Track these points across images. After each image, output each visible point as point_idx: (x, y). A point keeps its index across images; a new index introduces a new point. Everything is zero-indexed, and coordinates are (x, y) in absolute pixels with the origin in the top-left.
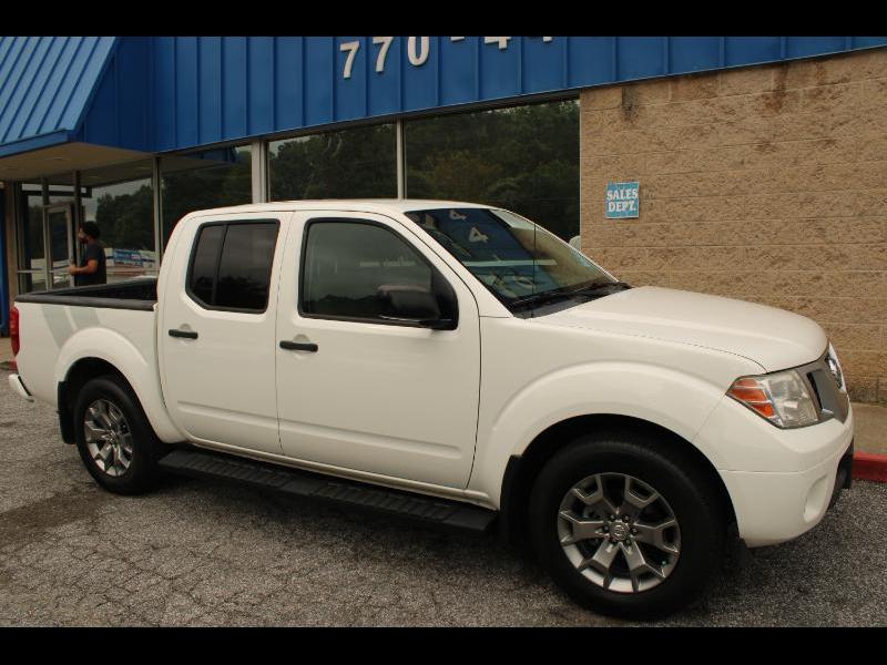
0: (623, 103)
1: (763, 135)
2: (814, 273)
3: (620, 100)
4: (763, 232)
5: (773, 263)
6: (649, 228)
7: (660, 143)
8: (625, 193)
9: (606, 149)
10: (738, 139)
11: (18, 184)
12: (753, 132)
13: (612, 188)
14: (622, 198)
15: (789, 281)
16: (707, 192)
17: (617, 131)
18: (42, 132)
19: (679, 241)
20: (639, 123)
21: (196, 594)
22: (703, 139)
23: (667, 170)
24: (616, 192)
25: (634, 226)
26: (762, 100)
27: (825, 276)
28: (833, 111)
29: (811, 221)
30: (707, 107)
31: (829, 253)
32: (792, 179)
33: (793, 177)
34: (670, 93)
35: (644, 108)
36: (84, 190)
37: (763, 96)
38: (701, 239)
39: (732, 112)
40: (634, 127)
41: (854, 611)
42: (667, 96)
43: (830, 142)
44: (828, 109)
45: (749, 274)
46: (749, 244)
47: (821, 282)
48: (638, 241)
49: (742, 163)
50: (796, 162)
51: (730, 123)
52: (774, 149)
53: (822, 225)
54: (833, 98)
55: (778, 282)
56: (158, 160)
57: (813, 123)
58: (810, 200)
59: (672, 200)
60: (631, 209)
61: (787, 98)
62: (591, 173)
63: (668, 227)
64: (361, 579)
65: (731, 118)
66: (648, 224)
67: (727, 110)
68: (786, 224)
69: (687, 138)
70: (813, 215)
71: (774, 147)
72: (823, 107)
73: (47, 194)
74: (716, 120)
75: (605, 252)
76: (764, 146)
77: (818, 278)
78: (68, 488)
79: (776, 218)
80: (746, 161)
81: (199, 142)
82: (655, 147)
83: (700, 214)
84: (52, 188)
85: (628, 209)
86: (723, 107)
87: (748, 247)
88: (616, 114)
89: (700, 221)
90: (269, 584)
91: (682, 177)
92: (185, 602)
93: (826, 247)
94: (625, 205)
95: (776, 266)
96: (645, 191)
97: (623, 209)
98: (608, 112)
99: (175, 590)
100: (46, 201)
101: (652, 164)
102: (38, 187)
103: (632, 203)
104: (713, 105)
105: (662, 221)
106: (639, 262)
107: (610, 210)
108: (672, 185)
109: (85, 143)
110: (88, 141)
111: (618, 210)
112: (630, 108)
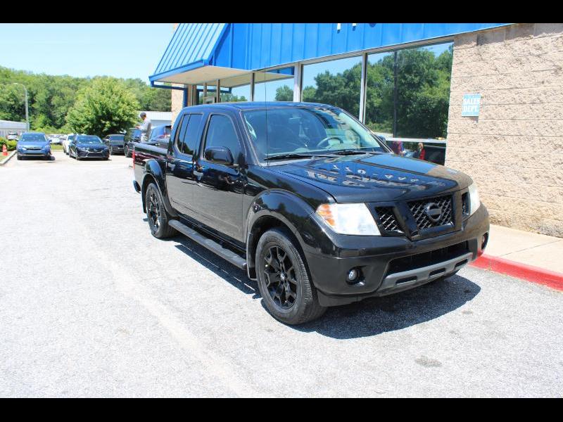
0: (477, 44)
1: (558, 63)
3: (476, 42)
4: (551, 128)
5: (555, 149)
6: (485, 123)
7: (496, 70)
8: (473, 101)
9: (465, 73)
10: (542, 67)
12: (551, 61)
13: (467, 97)
14: (472, 103)
16: (519, 101)
17: (472, 61)
19: (500, 132)
20: (486, 56)
22: (521, 66)
23: (498, 87)
24: (469, 100)
25: (476, 121)
30: (526, 46)
34: (504, 37)
35: (489, 47)
38: (513, 131)
39: (540, 48)
42: (503, 39)
45: (539, 155)
46: (542, 136)
48: (478, 131)
49: (543, 82)
51: (539, 56)
55: (557, 161)
56: (254, 75)
59: (500, 105)
60: (476, 111)
62: (456, 87)
63: (496, 123)
65: (540, 52)
66: (484, 120)
67: (538, 47)
69: (512, 66)
74: (530, 54)
75: (460, 136)
76: (558, 71)
79: (560, 119)
80: (545, 81)
82: (493, 71)
83: (514, 115)
85: (474, 110)
86: (535, 45)
87: (541, 138)
88: (473, 50)
89: (514, 119)
91: (506, 91)
94: (473, 108)
95: (557, 151)
96: (485, 99)
97: (471, 111)
98: (468, 50)
101: (490, 83)
103: (476, 107)
104: (529, 44)
105: (493, 119)
106: (478, 144)
107: (465, 111)
108: (500, 96)
109: (213, 66)
110: (215, 65)
111: (469, 111)
112: (481, 47)
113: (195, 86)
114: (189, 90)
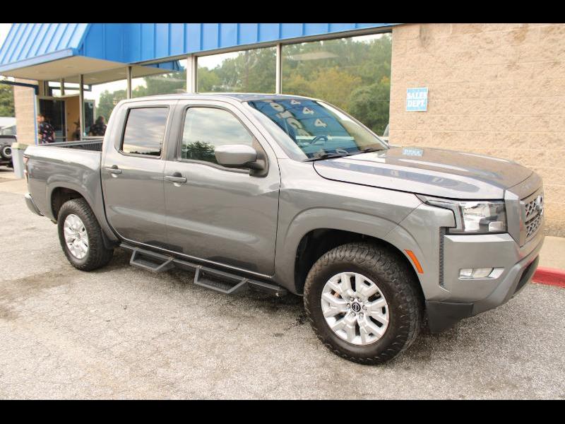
0: (420, 36)
1: (511, 58)
2: (539, 151)
3: (418, 34)
4: (507, 123)
5: (513, 143)
6: (433, 118)
7: (443, 63)
8: (418, 95)
9: (407, 65)
10: (494, 60)
11: (46, 82)
12: (504, 56)
13: (411, 91)
14: (417, 98)
15: (523, 156)
16: (471, 96)
17: (415, 54)
18: (59, 49)
19: (451, 127)
20: (431, 48)
21: (121, 330)
22: (471, 60)
23: (446, 81)
24: (413, 94)
25: (424, 117)
26: (512, 34)
27: (547, 154)
28: (559, 42)
29: (540, 116)
30: (475, 39)
31: (551, 138)
32: (529, 88)
33: (530, 87)
34: (451, 29)
35: (433, 39)
36: (86, 87)
37: (513, 31)
38: (466, 126)
39: (491, 42)
40: (427, 52)
41: (523, 364)
42: (449, 31)
43: (556, 63)
44: (557, 41)
46: (498, 131)
47: (544, 157)
48: (425, 126)
49: (496, 76)
50: (532, 77)
51: (489, 50)
52: (518, 68)
53: (547, 119)
54: (561, 33)
55: (516, 156)
56: (130, 68)
57: (546, 50)
58: (540, 103)
59: (449, 100)
60: (422, 105)
61: (529, 33)
62: (398, 81)
63: (446, 118)
64: (220, 327)
65: (491, 46)
66: (433, 116)
67: (489, 41)
68: (523, 118)
69: (461, 60)
70: (541, 112)
71: (518, 66)
72: (553, 40)
73: (63, 88)
74: (480, 48)
75: (404, 133)
76: (512, 66)
77: (542, 154)
78: (59, 267)
79: (516, 114)
80: (499, 75)
81: (155, 57)
82: (440, 65)
83: (466, 110)
84: (66, 85)
85: (420, 105)
86: (486, 39)
87: (497, 133)
88: (416, 42)
89: (466, 114)
90: (165, 327)
91: (456, 85)
92: (114, 335)
93: (549, 134)
94: (419, 102)
95: (515, 145)
96: (432, 94)
97: (417, 106)
98: (410, 41)
99: (109, 327)
100: (63, 93)
101: (437, 76)
102: (58, 84)
103: (423, 101)
104: (479, 38)
105: (442, 113)
106: (426, 140)
107: (409, 106)
108: (449, 90)
109: (84, 57)
110: (86, 55)
111: (414, 106)
112: (425, 39)
114: (40, 87)
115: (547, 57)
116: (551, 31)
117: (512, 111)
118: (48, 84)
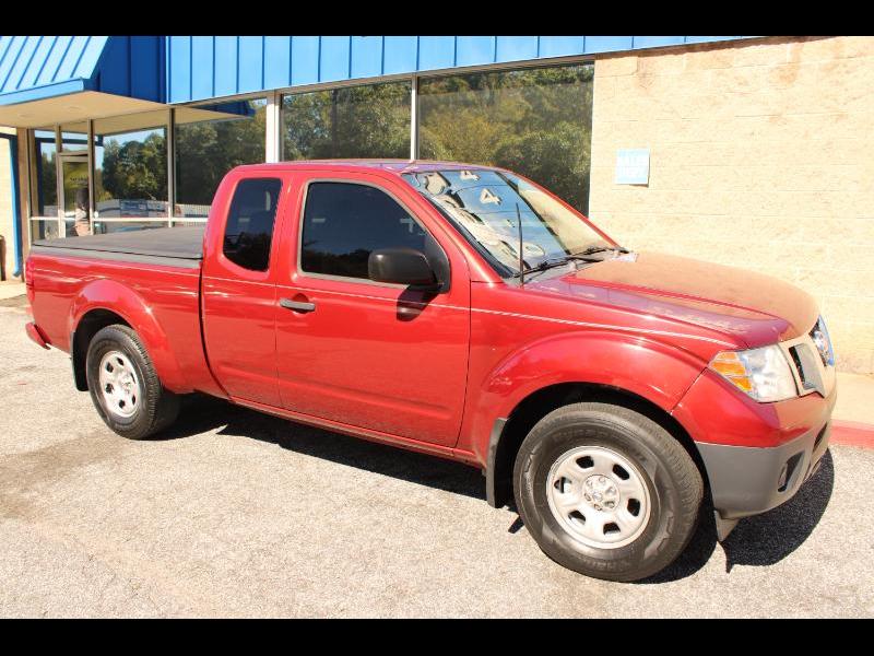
0: (638, 71)
1: (775, 107)
2: (817, 246)
3: (635, 69)
4: (770, 203)
5: (778, 234)
6: (658, 195)
7: (672, 112)
8: (635, 161)
9: (618, 115)
10: (749, 110)
12: (764, 104)
13: (623, 154)
14: (632, 164)
15: (792, 253)
16: (716, 162)
17: (630, 97)
18: (57, 81)
19: (685, 209)
20: (653, 90)
22: (715, 108)
23: (677, 139)
24: (627, 158)
25: (642, 193)
26: (776, 72)
27: (828, 250)
28: (846, 85)
29: (818, 194)
30: (721, 77)
31: (834, 227)
32: (802, 152)
33: (803, 150)
34: (685, 62)
35: (658, 76)
36: (96, 139)
37: (777, 68)
38: (708, 208)
39: (746, 83)
40: (648, 95)
42: (681, 66)
44: (842, 84)
45: (753, 244)
46: (755, 215)
47: (823, 255)
48: (646, 207)
49: (753, 134)
50: (806, 136)
51: (743, 94)
52: (785, 122)
53: (828, 198)
54: (847, 72)
55: (781, 253)
56: (173, 111)
57: (827, 97)
58: (817, 174)
59: (683, 168)
60: (641, 175)
61: (802, 71)
62: (603, 139)
63: (677, 195)
65: (745, 89)
66: (657, 192)
67: (742, 81)
68: (793, 196)
69: (700, 108)
70: (820, 188)
71: (786, 119)
72: (837, 82)
73: (60, 141)
74: (729, 90)
75: (613, 217)
76: (775, 118)
77: (820, 251)
79: (783, 189)
80: (756, 132)
81: (213, 94)
82: (668, 115)
83: (708, 184)
84: (65, 136)
85: (637, 175)
86: (736, 78)
88: (630, 80)
89: (708, 191)
91: (692, 147)
93: (832, 220)
94: (635, 171)
95: (780, 237)
96: (655, 158)
97: (633, 175)
98: (622, 78)
100: (60, 149)
101: (663, 130)
102: (52, 135)
103: (641, 170)
104: (727, 76)
106: (647, 228)
107: (620, 174)
108: (683, 153)
111: (628, 176)
112: (644, 75)
113: (30, 131)
114: (20, 138)
115: (829, 108)
116: (832, 68)
117: (775, 186)
118: (33, 134)
